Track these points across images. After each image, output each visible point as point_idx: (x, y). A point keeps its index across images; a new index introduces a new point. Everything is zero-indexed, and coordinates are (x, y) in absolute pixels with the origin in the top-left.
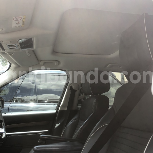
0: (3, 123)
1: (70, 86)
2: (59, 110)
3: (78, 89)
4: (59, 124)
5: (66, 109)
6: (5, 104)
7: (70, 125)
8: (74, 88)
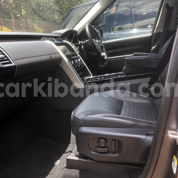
0: (104, 48)
1: (166, 3)
2: (154, 32)
3: (176, 6)
4: (156, 46)
5: (162, 31)
6: (103, 35)
7: (166, 45)
8: (170, 5)
